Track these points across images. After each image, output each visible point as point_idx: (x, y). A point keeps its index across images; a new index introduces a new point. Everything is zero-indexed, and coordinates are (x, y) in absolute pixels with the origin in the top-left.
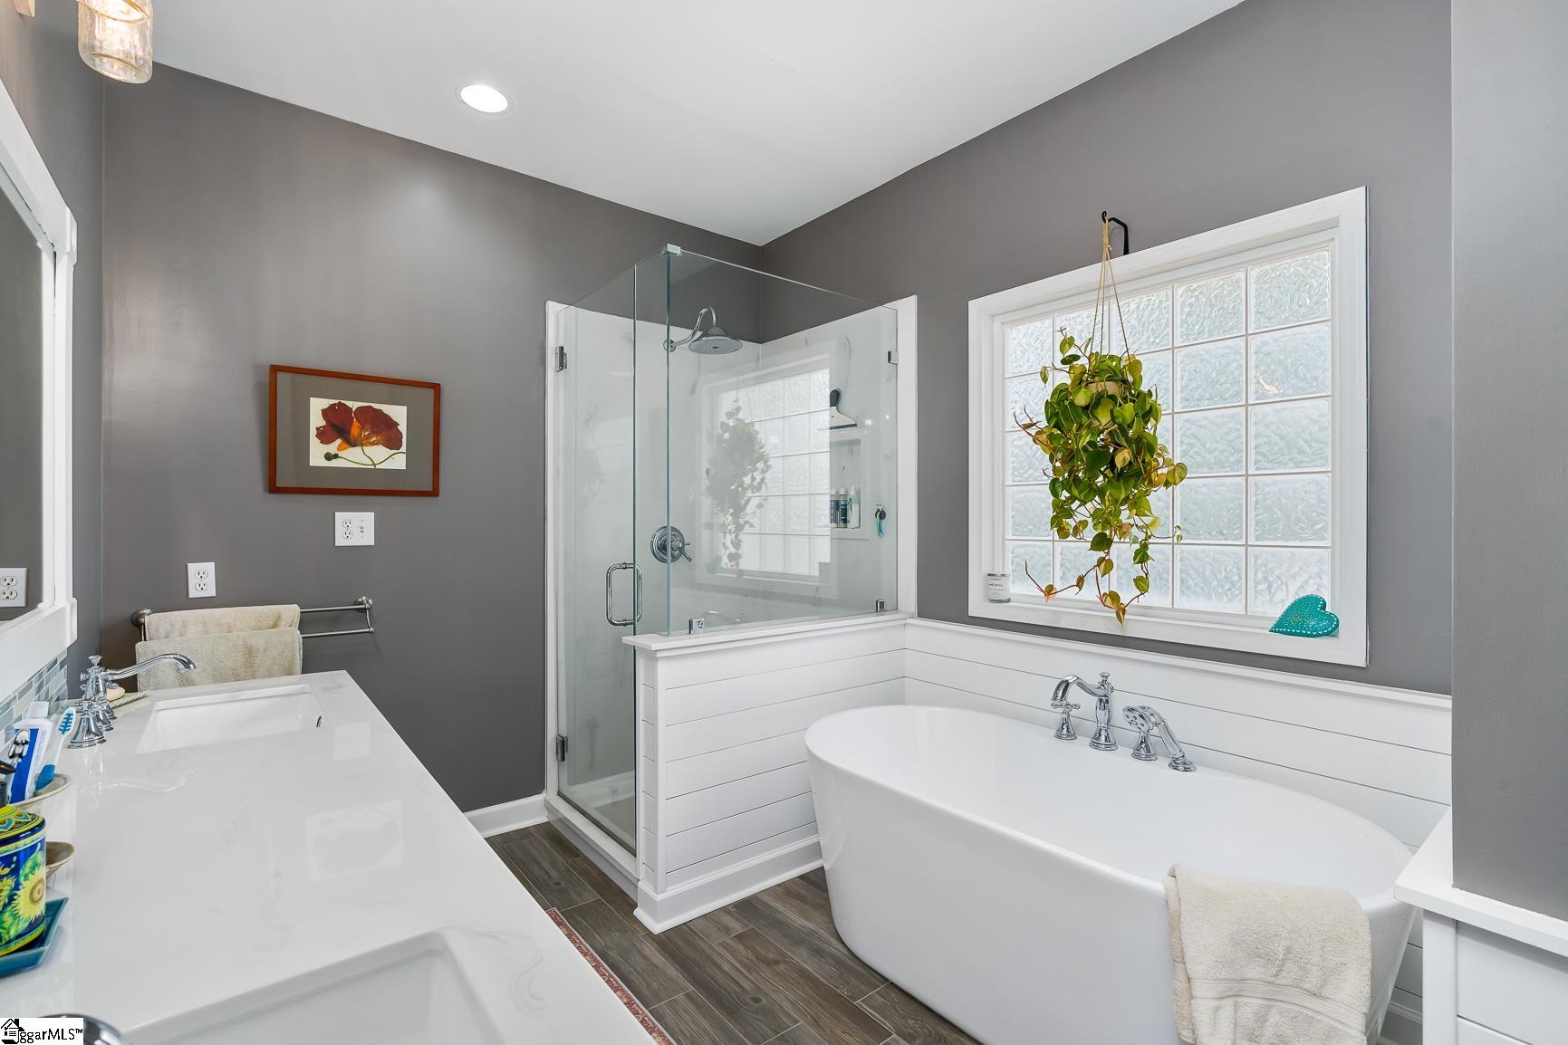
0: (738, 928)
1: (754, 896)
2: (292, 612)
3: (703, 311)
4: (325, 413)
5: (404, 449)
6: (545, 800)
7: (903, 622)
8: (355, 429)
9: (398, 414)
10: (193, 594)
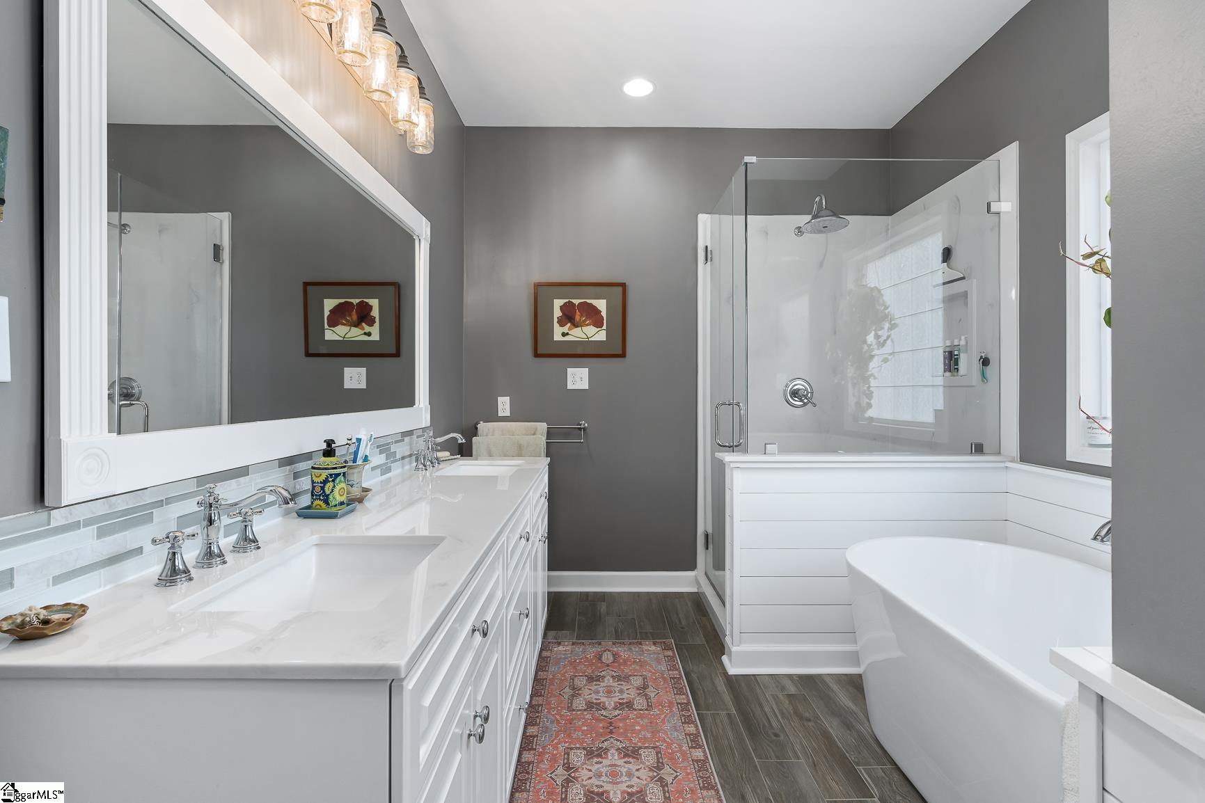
0: (792, 689)
1: (820, 676)
2: (543, 427)
3: (817, 199)
4: (561, 308)
5: (604, 327)
6: (696, 576)
7: (1002, 465)
8: (577, 317)
9: (601, 305)
10: (500, 414)
